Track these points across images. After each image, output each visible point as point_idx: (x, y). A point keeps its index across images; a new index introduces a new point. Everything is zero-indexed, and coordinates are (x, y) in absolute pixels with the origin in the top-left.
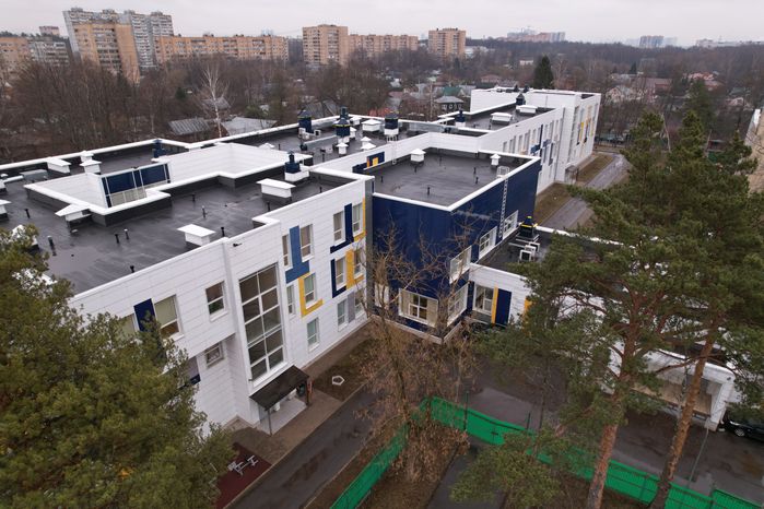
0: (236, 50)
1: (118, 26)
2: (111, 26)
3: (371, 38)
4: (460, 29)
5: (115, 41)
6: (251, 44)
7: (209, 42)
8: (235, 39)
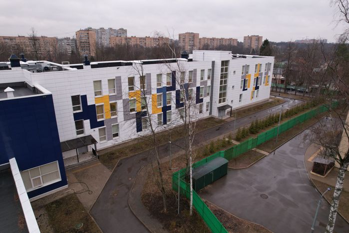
0: (145, 43)
1: (90, 32)
2: (87, 32)
3: (213, 39)
4: (260, 36)
5: (88, 38)
6: (152, 41)
7: (133, 40)
8: (145, 39)
